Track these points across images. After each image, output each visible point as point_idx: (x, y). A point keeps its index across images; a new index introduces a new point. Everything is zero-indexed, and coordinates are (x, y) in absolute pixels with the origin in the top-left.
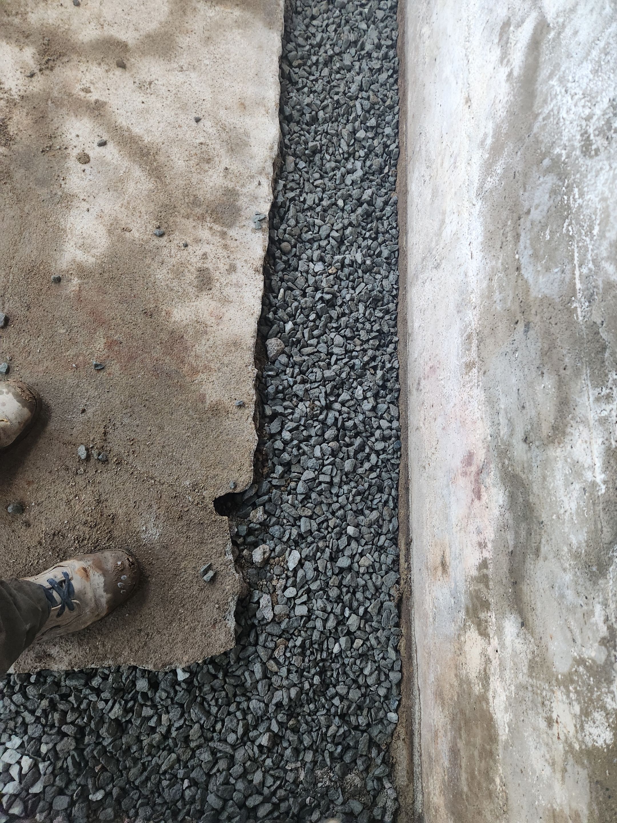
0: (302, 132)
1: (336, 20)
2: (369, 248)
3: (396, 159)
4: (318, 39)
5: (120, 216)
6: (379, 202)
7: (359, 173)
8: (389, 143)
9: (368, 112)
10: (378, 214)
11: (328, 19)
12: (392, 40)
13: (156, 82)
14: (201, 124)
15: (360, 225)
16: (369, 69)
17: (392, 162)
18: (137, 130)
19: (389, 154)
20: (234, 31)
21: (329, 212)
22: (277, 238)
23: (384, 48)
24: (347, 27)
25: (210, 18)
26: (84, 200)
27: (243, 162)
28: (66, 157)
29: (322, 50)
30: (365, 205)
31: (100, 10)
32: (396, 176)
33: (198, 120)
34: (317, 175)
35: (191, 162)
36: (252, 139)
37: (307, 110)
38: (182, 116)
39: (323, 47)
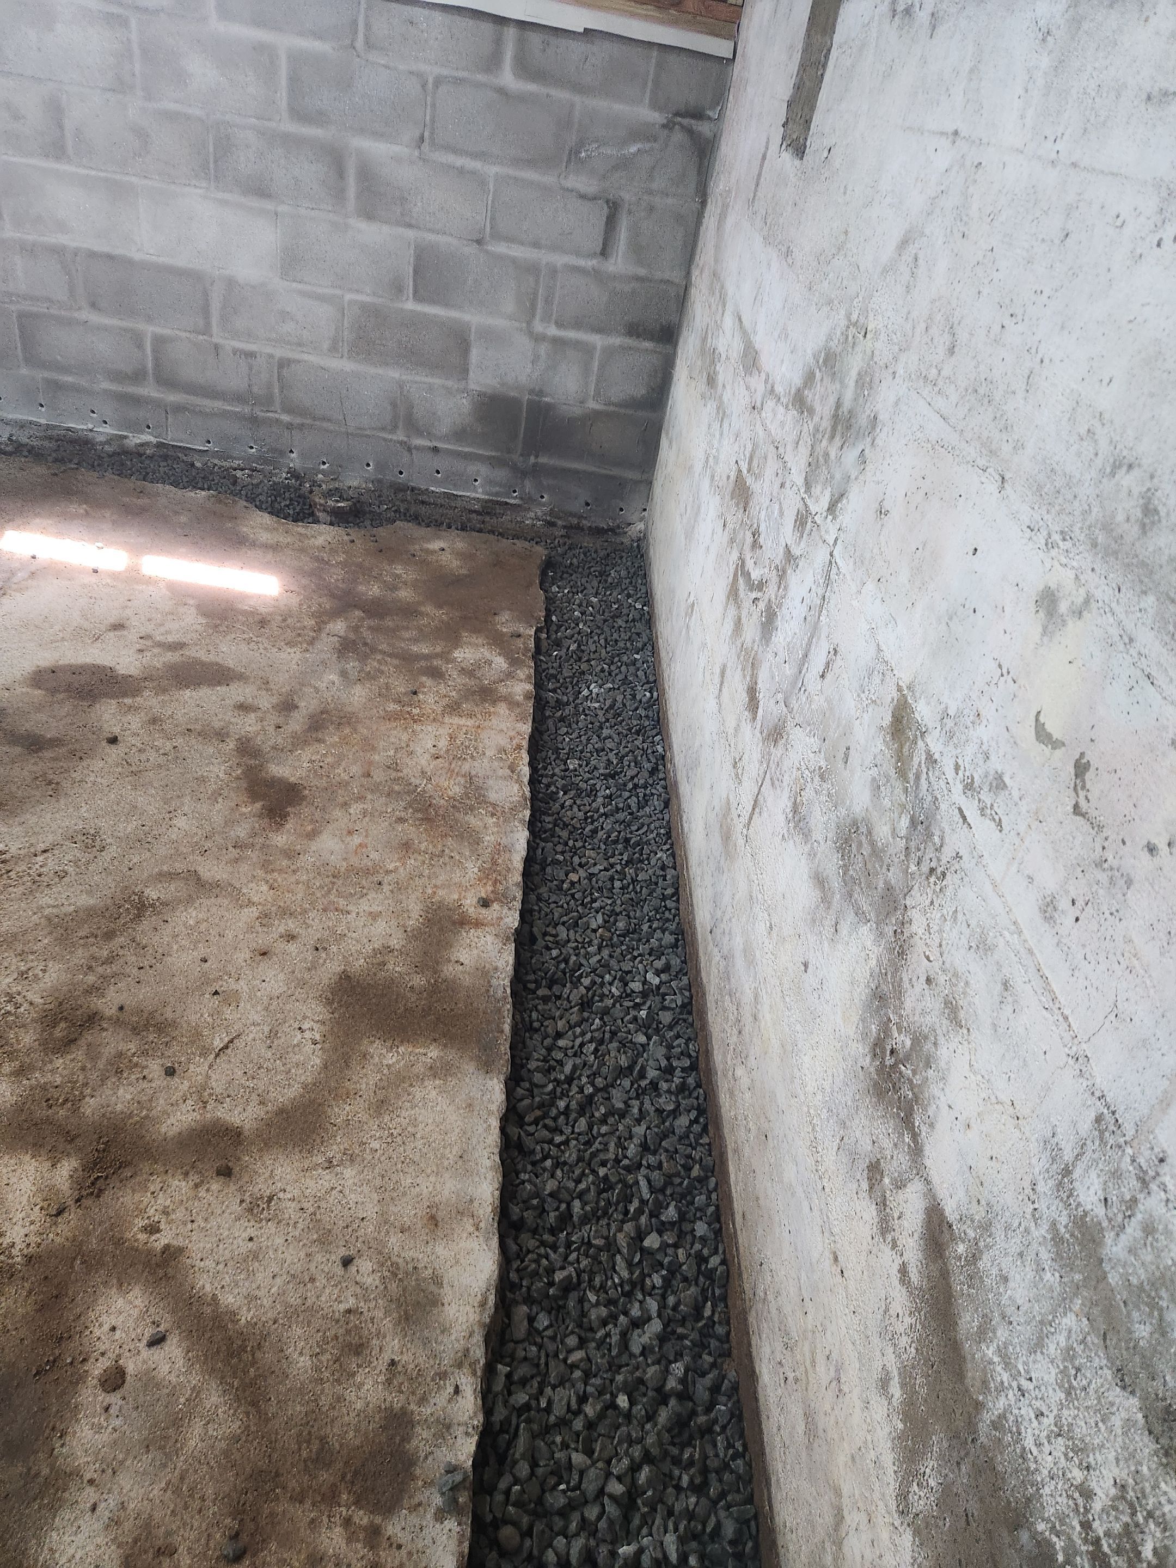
0: (542, 1251)
1: (596, 1034)
2: (690, 1515)
3: (724, 1286)
4: (568, 1069)
5: (157, 1515)
6: (701, 1388)
7: (656, 1326)
8: (706, 1252)
9: (662, 1190)
10: (702, 1419)
11: (583, 1034)
12: (690, 1056)
13: (281, 1195)
14: (353, 1269)
15: (666, 1453)
16: (657, 1110)
17: (717, 1292)
18: (231, 1299)
19: (710, 1275)
20: (426, 1083)
21: (601, 1429)
22: (489, 1518)
23: (678, 1072)
24: (615, 1045)
25: (389, 1066)
26: (91, 1482)
27: (426, 1342)
28: (81, 1379)
29: (574, 1089)
30: (673, 1402)
31: (208, 1077)
32: (728, 1323)
33: (347, 1262)
34: (572, 1341)
35: (324, 1358)
36: (446, 1289)
37: (550, 1204)
38: (319, 1257)
39: (576, 1082)
